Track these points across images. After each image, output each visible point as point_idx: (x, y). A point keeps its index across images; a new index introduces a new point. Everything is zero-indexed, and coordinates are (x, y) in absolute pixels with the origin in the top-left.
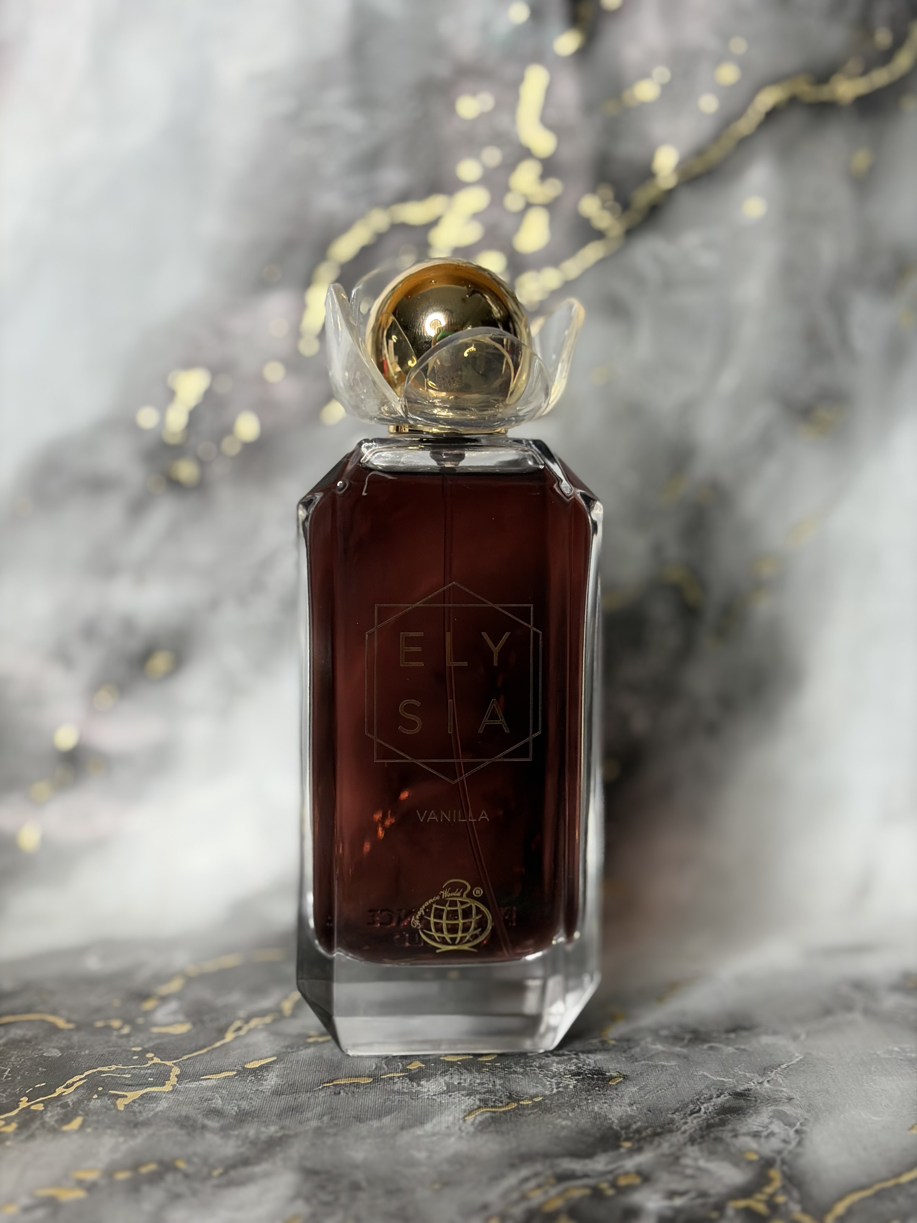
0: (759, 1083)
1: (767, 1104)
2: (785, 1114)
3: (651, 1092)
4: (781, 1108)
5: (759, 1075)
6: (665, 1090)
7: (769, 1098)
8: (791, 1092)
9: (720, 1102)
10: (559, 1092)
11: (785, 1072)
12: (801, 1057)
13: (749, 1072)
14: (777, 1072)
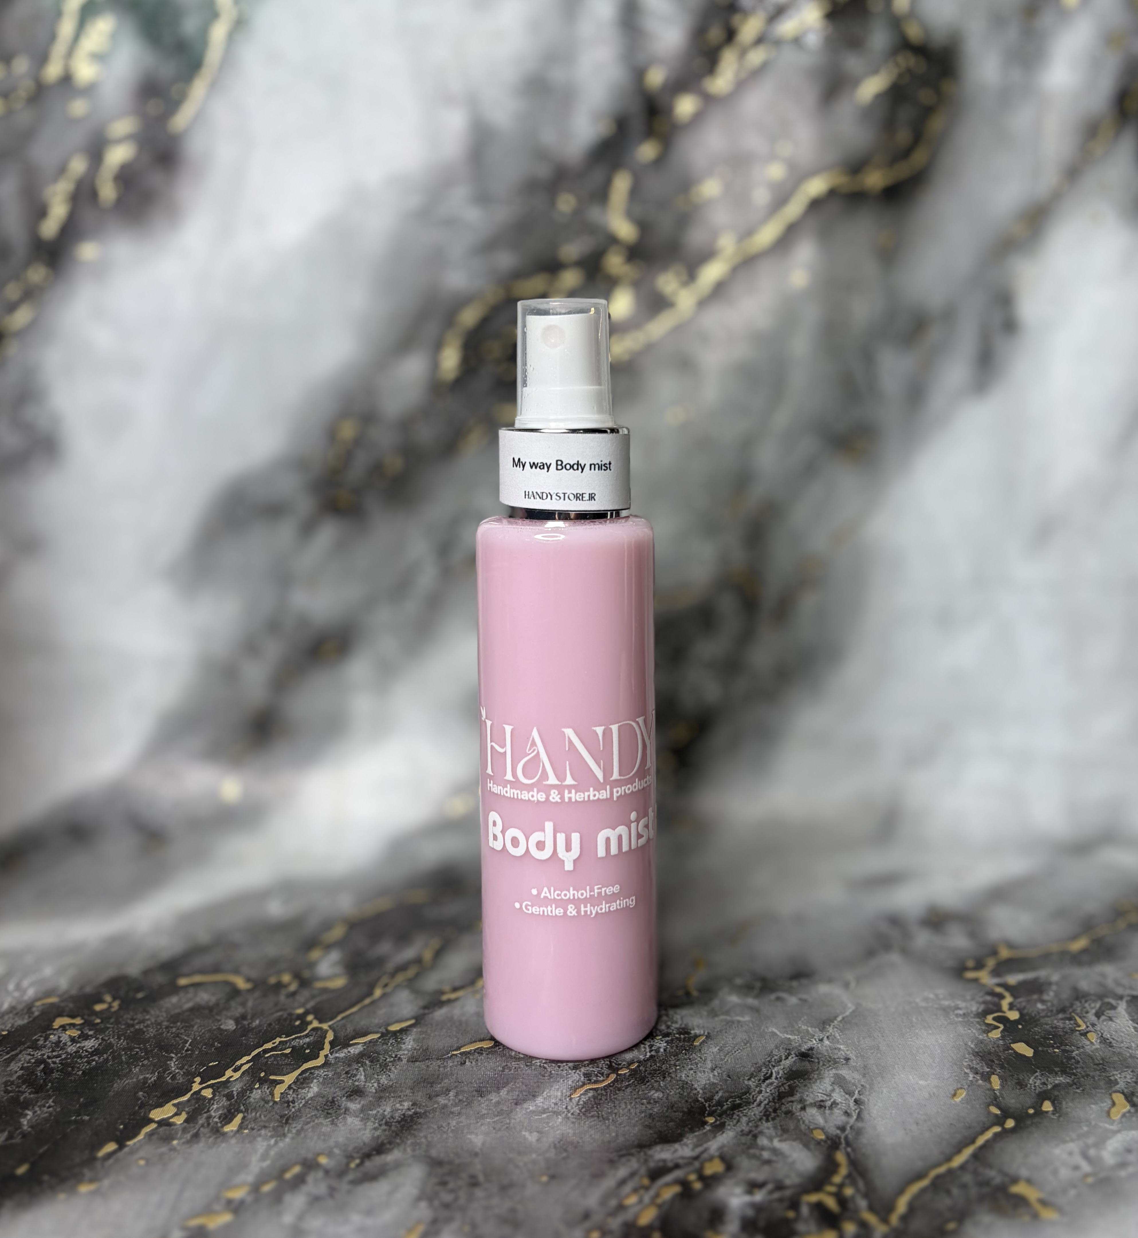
0: (819, 1040)
1: (828, 1067)
2: (844, 1078)
3: (729, 1052)
4: (840, 1072)
5: (820, 1030)
6: (741, 1050)
7: (829, 1059)
8: (847, 1050)
9: (788, 1065)
10: (651, 1056)
11: (841, 1025)
12: (853, 1008)
13: (811, 1027)
14: (834, 1026)
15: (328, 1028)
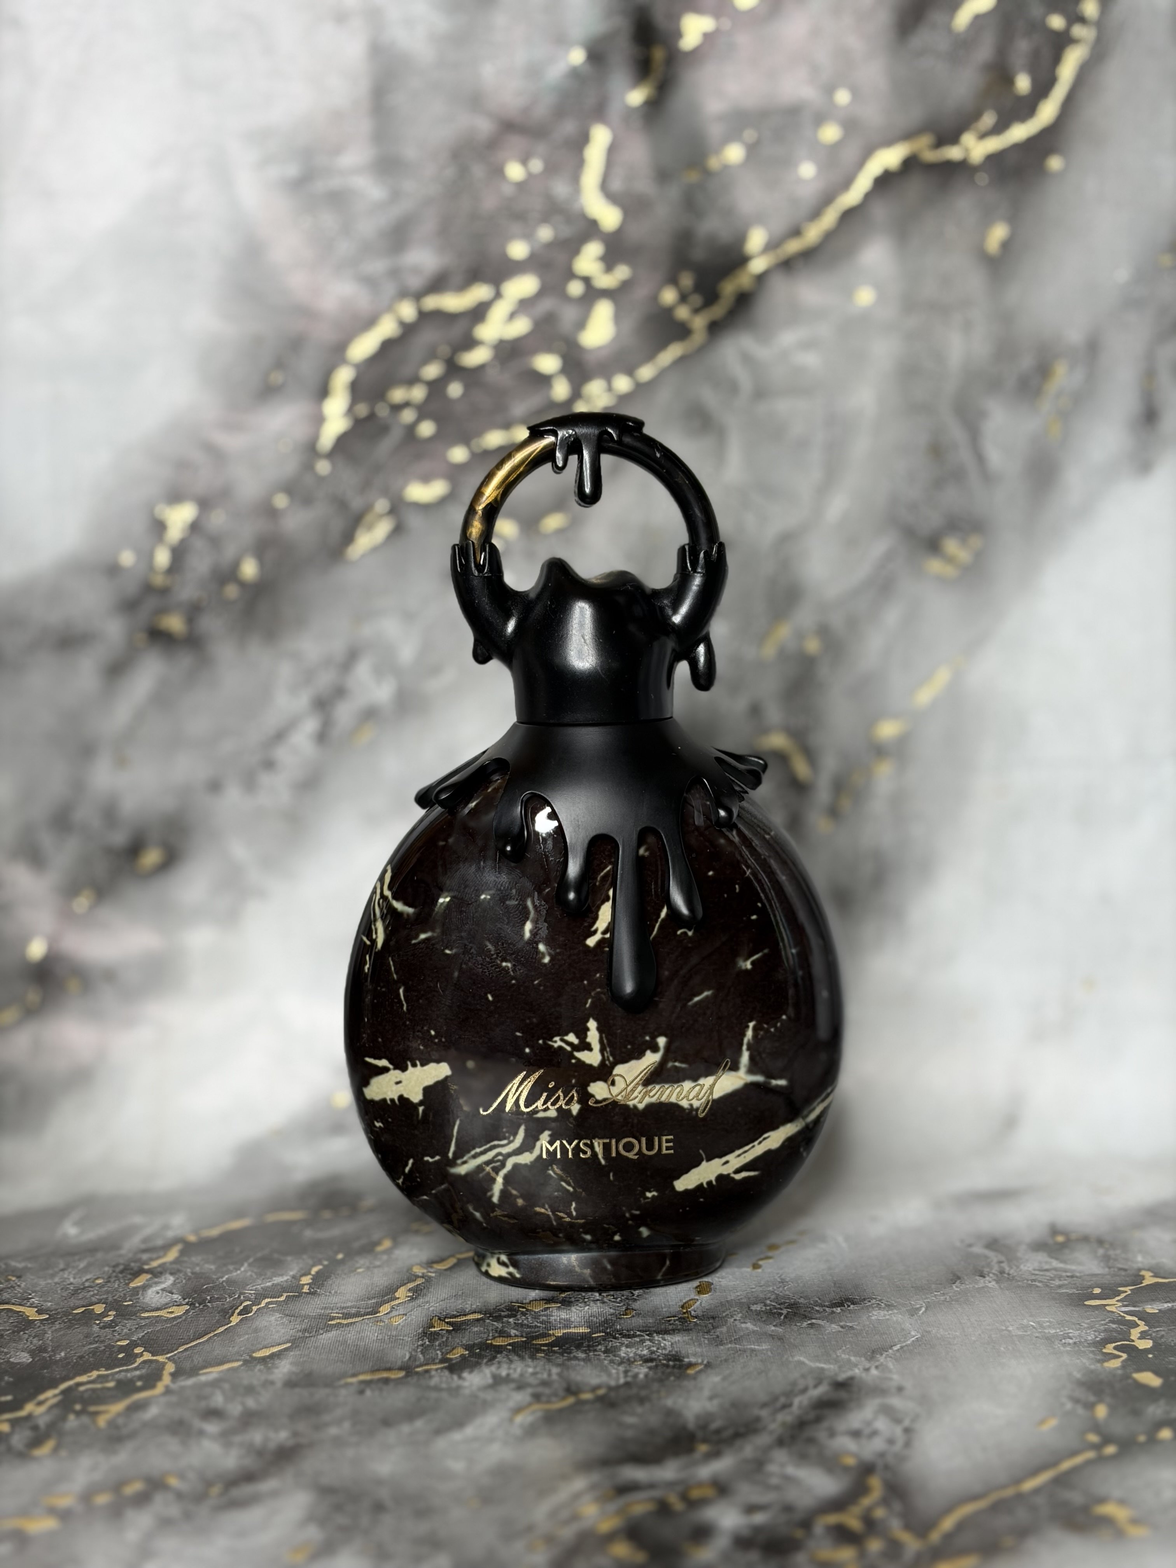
0: (864, 1370)
1: (873, 1396)
2: (893, 1407)
3: (735, 1382)
4: (889, 1401)
5: (866, 1359)
6: (753, 1380)
7: (875, 1389)
8: (902, 1381)
9: (818, 1394)
10: (627, 1384)
11: (898, 1354)
12: (919, 1336)
13: (855, 1356)
14: (887, 1355)
15: (167, 1361)
